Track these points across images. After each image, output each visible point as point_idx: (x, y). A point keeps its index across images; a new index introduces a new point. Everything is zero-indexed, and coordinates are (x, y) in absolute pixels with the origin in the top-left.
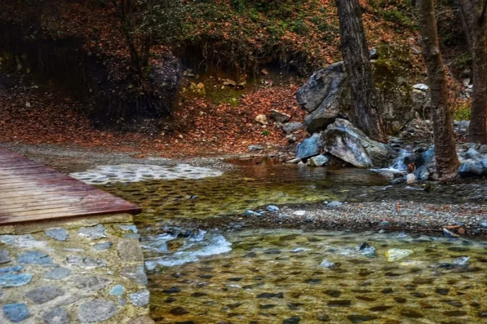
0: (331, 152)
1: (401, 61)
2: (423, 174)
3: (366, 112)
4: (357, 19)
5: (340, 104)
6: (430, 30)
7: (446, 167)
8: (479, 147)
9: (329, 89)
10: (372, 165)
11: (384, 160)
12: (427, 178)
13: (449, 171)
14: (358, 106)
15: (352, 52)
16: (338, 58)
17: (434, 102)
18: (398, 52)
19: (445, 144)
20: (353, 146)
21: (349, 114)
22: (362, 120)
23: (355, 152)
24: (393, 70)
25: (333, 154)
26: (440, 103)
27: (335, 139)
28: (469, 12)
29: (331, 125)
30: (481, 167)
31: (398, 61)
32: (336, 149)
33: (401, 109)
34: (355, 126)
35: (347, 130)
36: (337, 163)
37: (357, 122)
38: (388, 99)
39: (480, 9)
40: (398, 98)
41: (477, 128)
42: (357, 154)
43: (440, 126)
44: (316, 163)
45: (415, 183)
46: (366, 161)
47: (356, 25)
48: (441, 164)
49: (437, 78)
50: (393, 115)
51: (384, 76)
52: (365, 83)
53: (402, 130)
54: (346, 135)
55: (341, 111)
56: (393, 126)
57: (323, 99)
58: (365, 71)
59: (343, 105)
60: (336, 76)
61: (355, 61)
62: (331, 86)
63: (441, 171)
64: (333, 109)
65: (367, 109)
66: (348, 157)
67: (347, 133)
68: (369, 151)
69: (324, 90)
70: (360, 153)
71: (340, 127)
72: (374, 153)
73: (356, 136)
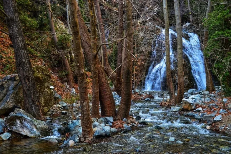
0: (13, 130)
1: (46, 75)
2: (76, 139)
3: (34, 104)
4: (25, 51)
5: (15, 99)
6: (80, 60)
7: (88, 134)
8: (97, 120)
9: (7, 91)
10: (41, 135)
11: (47, 131)
12: (78, 141)
13: (90, 136)
14: (28, 101)
15: (23, 70)
16: (3, 72)
17: (82, 99)
18: (44, 70)
19: (87, 121)
20: (28, 125)
21: (20, 105)
22: (31, 109)
23: (30, 128)
24: (43, 79)
25: (15, 131)
26: (85, 99)
27: (15, 121)
29: (12, 113)
31: (44, 74)
32: (16, 128)
33: (47, 100)
34: (26, 112)
35: (24, 116)
36: (17, 136)
37: (28, 110)
38: (41, 95)
40: (46, 95)
41: (95, 110)
42: (31, 129)
43: (85, 112)
44: (4, 139)
45: (75, 145)
46: (37, 133)
47: (25, 55)
48: (85, 132)
49: (83, 86)
50: (44, 104)
51: (38, 82)
52: (32, 87)
53: (48, 112)
54: (23, 119)
55: (16, 104)
56: (44, 110)
57: (3, 97)
58: (32, 80)
59: (17, 100)
60: (11, 83)
61: (25, 75)
62: (8, 89)
63: (85, 136)
64: (11, 103)
65: (33, 102)
66: (25, 132)
67: (24, 118)
68: (38, 127)
69: (4, 91)
70: (33, 129)
71: (19, 114)
72: (41, 128)
73: (29, 118)
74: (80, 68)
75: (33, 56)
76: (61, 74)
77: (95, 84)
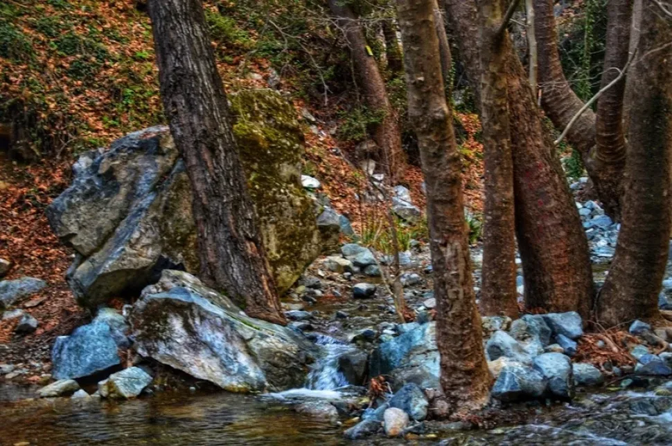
0: (158, 358)
1: (283, 128)
2: (414, 406)
3: (236, 250)
4: (197, 27)
5: (163, 233)
6: (429, 59)
7: (465, 384)
8: (509, 324)
9: (132, 196)
10: (267, 384)
11: (293, 368)
12: (424, 413)
13: (474, 393)
14: (214, 238)
15: (191, 106)
16: (114, 118)
17: (437, 230)
18: (274, 108)
19: (463, 329)
20: (216, 338)
21: (183, 255)
22: (226, 273)
23: (222, 352)
24: (271, 148)
25: (164, 362)
26: (454, 232)
27: (166, 323)
28: (467, 22)
29: (152, 288)
30: (540, 378)
31: (275, 127)
32: (170, 348)
33: (292, 236)
34: (207, 286)
35: (195, 299)
36: (174, 384)
37: (213, 278)
38: (267, 215)
39: (494, 16)
40: (286, 213)
41: (499, 281)
42: (227, 357)
43: (452, 287)
44: (124, 391)
45: (410, 431)
46: (252, 374)
47: (195, 42)
48: (454, 376)
49: (444, 174)
50: (278, 252)
51: (254, 161)
52: (228, 180)
53: (296, 285)
54: (195, 312)
55: (164, 250)
56: (279, 278)
57: (116, 223)
58: (226, 151)
59: (168, 235)
60: (146, 164)
61: (199, 130)
62: (134, 188)
63: (453, 393)
64: (147, 246)
65: (234, 241)
66: (202, 367)
67: (199, 307)
68: (256, 349)
69: (119, 199)
70: (235, 354)
71: (177, 292)
72: (270, 354)
73: (220, 312)
74: (428, 92)
75: (230, 47)
76: (351, 125)
77: (499, 164)
